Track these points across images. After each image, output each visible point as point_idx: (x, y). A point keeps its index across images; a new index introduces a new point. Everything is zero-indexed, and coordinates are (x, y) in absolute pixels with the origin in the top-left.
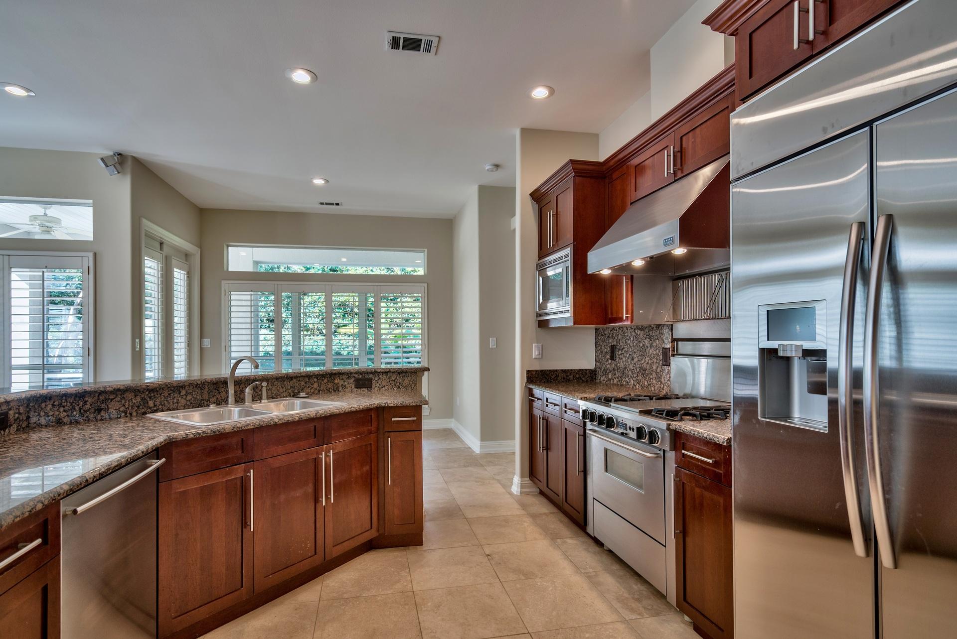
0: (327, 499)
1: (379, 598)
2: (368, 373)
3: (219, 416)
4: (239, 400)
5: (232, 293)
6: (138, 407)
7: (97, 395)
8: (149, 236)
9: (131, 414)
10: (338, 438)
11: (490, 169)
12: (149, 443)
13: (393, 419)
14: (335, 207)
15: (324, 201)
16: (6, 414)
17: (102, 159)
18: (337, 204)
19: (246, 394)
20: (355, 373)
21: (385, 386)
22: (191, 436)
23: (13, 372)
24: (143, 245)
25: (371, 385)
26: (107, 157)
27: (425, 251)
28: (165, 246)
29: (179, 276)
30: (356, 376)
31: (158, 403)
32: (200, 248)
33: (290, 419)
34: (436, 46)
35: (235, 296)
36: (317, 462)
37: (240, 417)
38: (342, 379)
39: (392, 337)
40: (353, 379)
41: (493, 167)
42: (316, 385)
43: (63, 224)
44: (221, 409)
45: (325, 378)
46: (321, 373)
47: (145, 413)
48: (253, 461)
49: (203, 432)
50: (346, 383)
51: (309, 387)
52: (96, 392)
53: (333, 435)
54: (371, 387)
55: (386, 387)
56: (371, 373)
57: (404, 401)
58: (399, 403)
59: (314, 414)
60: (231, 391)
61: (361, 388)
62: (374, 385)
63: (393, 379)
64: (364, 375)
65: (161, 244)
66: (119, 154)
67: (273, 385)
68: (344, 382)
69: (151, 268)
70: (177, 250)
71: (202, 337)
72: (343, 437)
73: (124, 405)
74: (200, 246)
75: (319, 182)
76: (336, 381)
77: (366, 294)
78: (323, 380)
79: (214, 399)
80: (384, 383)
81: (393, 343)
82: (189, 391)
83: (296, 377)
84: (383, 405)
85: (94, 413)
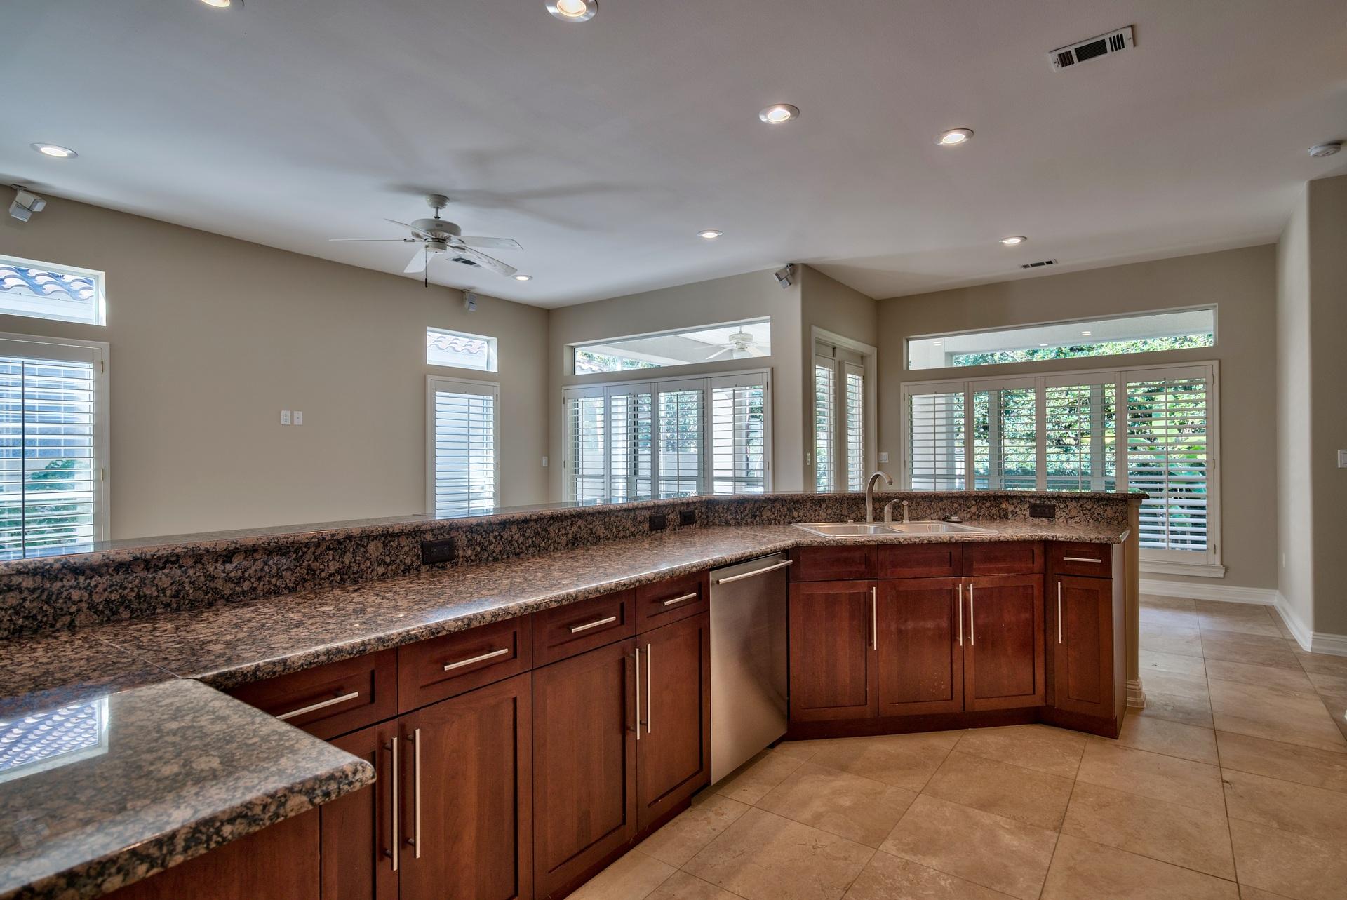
0: (966, 639)
1: (1024, 771)
2: (1048, 498)
3: (855, 531)
4: (878, 518)
5: (913, 396)
6: (785, 516)
7: (753, 502)
8: (820, 343)
9: (779, 522)
10: (984, 571)
11: (1320, 152)
12: (778, 544)
13: (1065, 558)
14: (1046, 266)
15: (1029, 263)
16: (693, 512)
17: (777, 274)
18: (1049, 263)
19: (885, 512)
20: (1030, 497)
21: (1074, 517)
22: (815, 544)
23: (715, 483)
24: (813, 355)
25: (1054, 515)
26: (780, 271)
27: (1215, 306)
28: (837, 350)
29: (854, 382)
30: (1032, 500)
31: (801, 514)
32: (878, 347)
33: (917, 540)
34: (1131, 37)
35: (916, 400)
36: (953, 594)
37: (875, 532)
38: (1013, 504)
39: (1183, 448)
40: (1028, 505)
41: (1325, 148)
42: (973, 509)
43: (755, 339)
44: (858, 525)
45: (986, 500)
46: (980, 494)
47: (790, 523)
48: (877, 579)
49: (826, 542)
50: (1017, 510)
51: (964, 510)
52: (752, 499)
53: (974, 567)
54: (1053, 517)
55: (1077, 519)
56: (1053, 498)
57: (1082, 535)
58: (1074, 538)
59: (948, 539)
60: (869, 507)
61: (1039, 517)
62: (1058, 515)
63: (1089, 507)
64: (1043, 500)
65: (834, 349)
66: (792, 265)
67: (918, 505)
68: (1015, 507)
69: (823, 376)
70: (851, 353)
71: (879, 450)
72: (989, 571)
73: (773, 514)
74: (877, 345)
75: (1013, 241)
76: (1004, 506)
77: (1102, 385)
78: (984, 504)
79: (853, 515)
80: (1074, 513)
81: (1186, 459)
82: (829, 505)
83: (947, 498)
84: (1050, 538)
85: (752, 518)
